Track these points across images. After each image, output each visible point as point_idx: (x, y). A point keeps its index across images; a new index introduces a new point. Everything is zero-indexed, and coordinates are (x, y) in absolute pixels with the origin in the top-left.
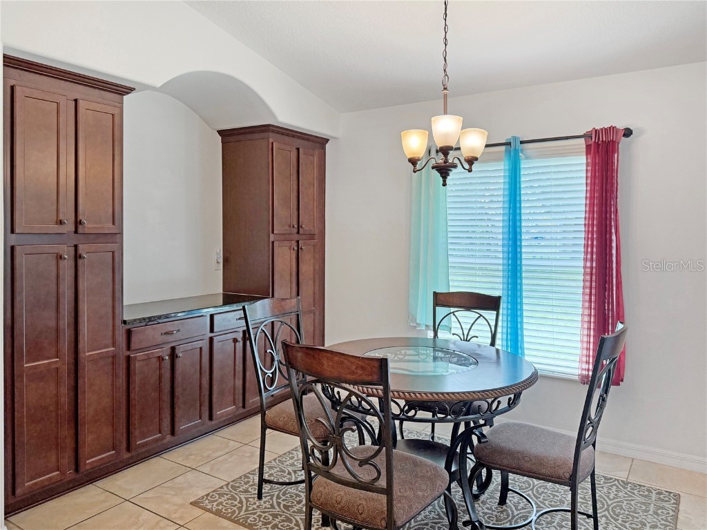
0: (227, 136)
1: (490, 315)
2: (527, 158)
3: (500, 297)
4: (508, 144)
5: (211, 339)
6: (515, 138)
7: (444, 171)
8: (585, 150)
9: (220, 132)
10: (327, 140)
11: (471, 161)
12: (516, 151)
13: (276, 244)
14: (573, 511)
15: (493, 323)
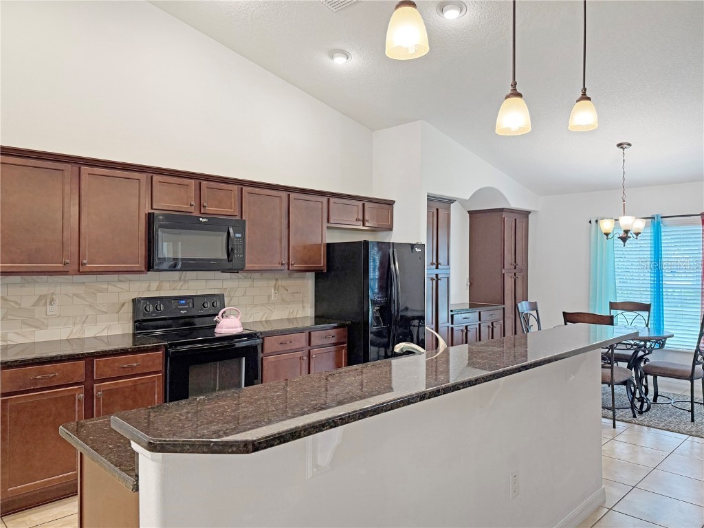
0: (472, 214)
1: (645, 314)
2: (665, 226)
3: (650, 304)
4: (654, 218)
5: (480, 325)
6: (658, 215)
7: (624, 239)
8: (701, 222)
9: (469, 212)
10: (529, 212)
11: (637, 234)
12: (659, 223)
13: (505, 275)
14: (692, 402)
15: (646, 319)
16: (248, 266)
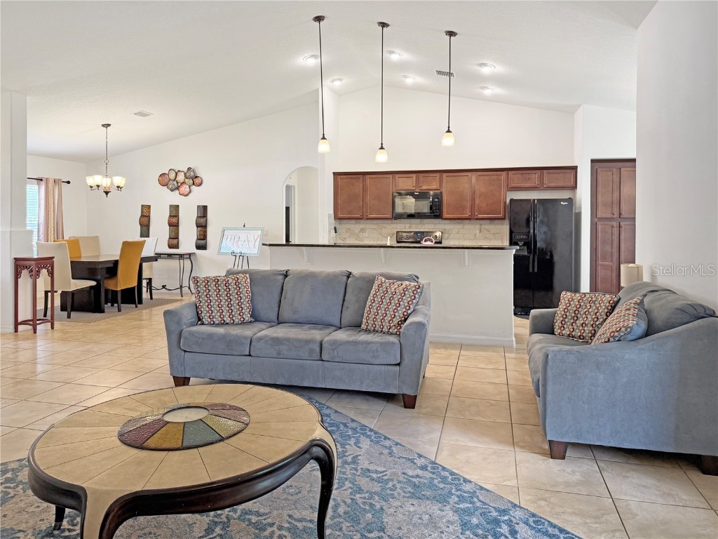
16: (445, 215)
